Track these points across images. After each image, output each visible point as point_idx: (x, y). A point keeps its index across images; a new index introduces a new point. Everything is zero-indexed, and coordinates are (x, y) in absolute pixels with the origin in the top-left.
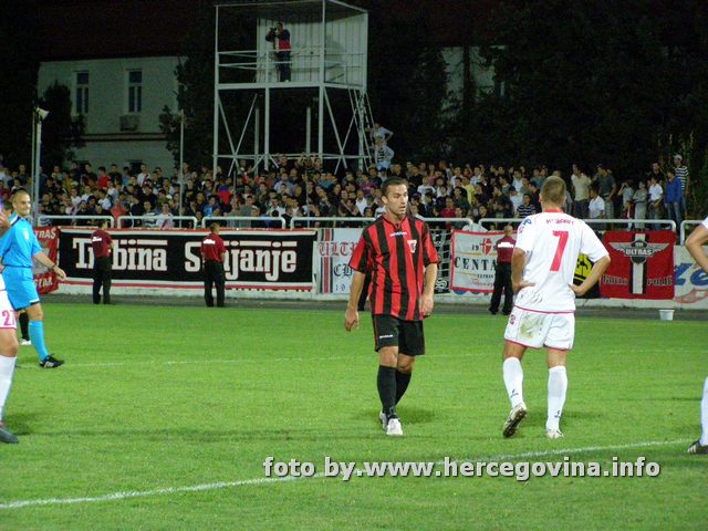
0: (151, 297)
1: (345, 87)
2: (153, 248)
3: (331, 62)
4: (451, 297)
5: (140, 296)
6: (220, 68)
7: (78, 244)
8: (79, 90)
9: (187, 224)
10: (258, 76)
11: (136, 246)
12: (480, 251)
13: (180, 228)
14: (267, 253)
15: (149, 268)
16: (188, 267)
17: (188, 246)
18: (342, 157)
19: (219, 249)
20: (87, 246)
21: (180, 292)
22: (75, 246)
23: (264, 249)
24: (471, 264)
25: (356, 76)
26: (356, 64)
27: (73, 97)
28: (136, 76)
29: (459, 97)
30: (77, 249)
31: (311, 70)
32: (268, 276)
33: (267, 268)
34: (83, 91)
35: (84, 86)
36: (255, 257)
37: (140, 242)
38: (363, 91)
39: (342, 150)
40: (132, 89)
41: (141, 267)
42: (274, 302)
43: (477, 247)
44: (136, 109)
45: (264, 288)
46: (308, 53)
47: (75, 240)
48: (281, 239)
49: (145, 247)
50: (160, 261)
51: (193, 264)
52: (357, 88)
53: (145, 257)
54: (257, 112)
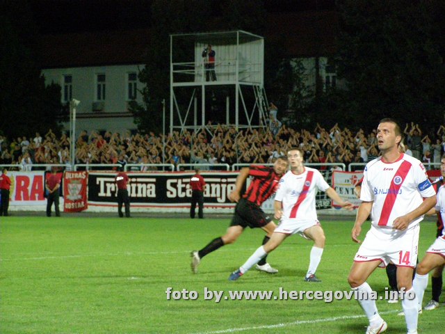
0: (145, 213)
1: (251, 84)
2: (147, 183)
3: (242, 69)
4: (333, 211)
5: (139, 213)
6: (174, 73)
7: (100, 182)
8: (66, 87)
9: (168, 169)
10: (196, 78)
11: (136, 182)
12: (350, 183)
13: (164, 171)
14: (218, 186)
15: (144, 196)
16: (169, 195)
17: (169, 182)
18: (249, 127)
19: (201, 183)
20: (105, 182)
21: (164, 210)
22: (98, 183)
23: (216, 183)
24: (344, 190)
25: (257, 77)
26: (256, 70)
27: (63, 92)
28: (101, 78)
29: (313, 89)
30: (99, 185)
31: (229, 74)
32: (219, 200)
33: (218, 195)
34: (69, 88)
35: (69, 84)
36: (211, 188)
37: (139, 180)
38: (262, 86)
39: (249, 122)
40: (99, 86)
41: (139, 195)
42: (222, 215)
43: (348, 181)
44: (102, 97)
45: (216, 207)
46: (227, 64)
47: (98, 179)
48: (226, 177)
49: (142, 183)
50: (151, 191)
51: (172, 193)
52: (257, 85)
53: (142, 189)
54: (196, 99)
